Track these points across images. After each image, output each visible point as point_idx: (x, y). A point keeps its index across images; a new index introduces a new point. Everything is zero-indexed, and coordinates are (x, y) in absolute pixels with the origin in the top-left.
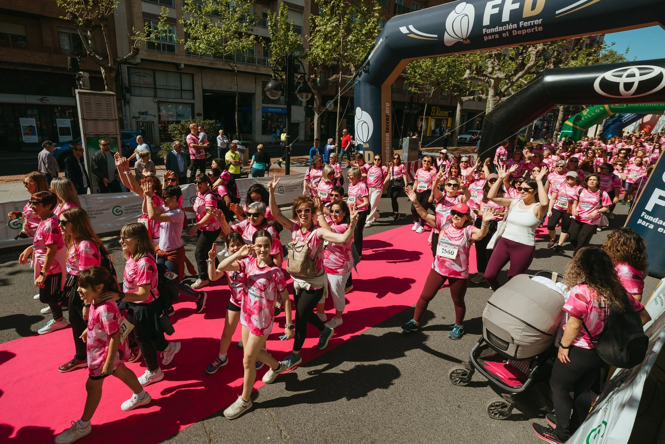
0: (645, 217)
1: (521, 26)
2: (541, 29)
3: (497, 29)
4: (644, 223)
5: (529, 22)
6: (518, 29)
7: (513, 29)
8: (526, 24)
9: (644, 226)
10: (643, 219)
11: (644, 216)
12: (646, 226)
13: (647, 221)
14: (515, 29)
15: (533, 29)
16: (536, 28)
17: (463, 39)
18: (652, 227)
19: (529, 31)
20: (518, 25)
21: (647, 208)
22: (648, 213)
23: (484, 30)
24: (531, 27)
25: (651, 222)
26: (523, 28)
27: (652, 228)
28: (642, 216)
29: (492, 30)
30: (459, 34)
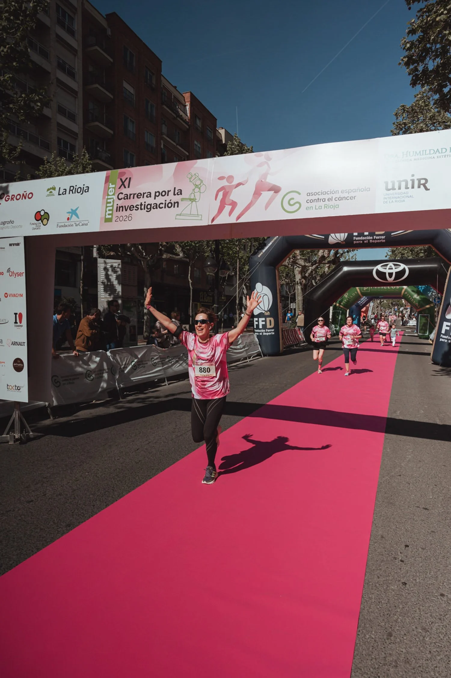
1: (374, 238)
2: (384, 241)
3: (361, 238)
4: (443, 340)
5: (379, 237)
6: (373, 239)
7: (370, 239)
8: (377, 238)
9: (443, 342)
11: (442, 337)
13: (444, 338)
14: (371, 239)
15: (380, 241)
16: (382, 240)
17: (341, 241)
19: (378, 241)
20: (373, 237)
22: (443, 335)
23: (354, 238)
24: (379, 239)
26: (376, 239)
27: (447, 341)
29: (359, 238)
30: (339, 239)
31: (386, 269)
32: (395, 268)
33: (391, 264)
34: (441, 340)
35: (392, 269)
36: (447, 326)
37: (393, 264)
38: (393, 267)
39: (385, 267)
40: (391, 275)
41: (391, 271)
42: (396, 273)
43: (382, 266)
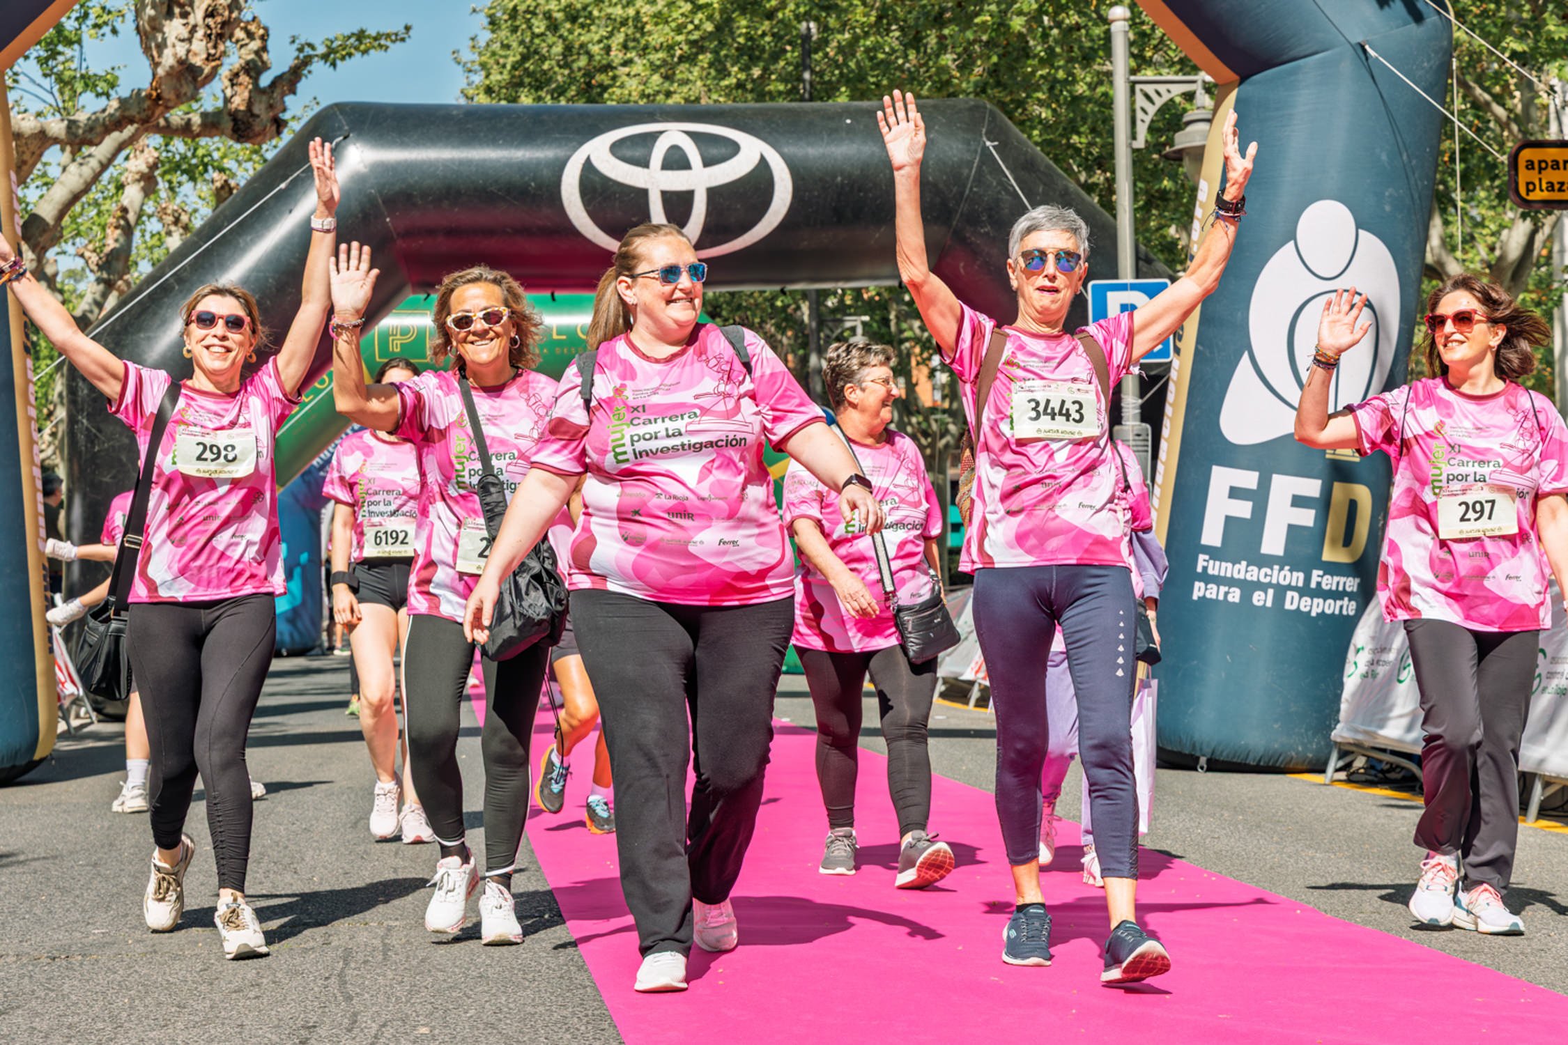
0: (1210, 571)
4: (1213, 592)
9: (1216, 601)
10: (1206, 578)
11: (1205, 568)
12: (1221, 597)
13: (1218, 580)
18: (1235, 595)
21: (1205, 540)
22: (1214, 553)
25: (1231, 582)
27: (1237, 600)
28: (1199, 569)
31: (645, 164)
32: (707, 163)
33: (674, 134)
34: (1199, 590)
35: (684, 164)
36: (1235, 493)
37: (688, 133)
38: (692, 152)
39: (638, 153)
40: (678, 206)
41: (677, 181)
42: (713, 193)
43: (616, 148)
